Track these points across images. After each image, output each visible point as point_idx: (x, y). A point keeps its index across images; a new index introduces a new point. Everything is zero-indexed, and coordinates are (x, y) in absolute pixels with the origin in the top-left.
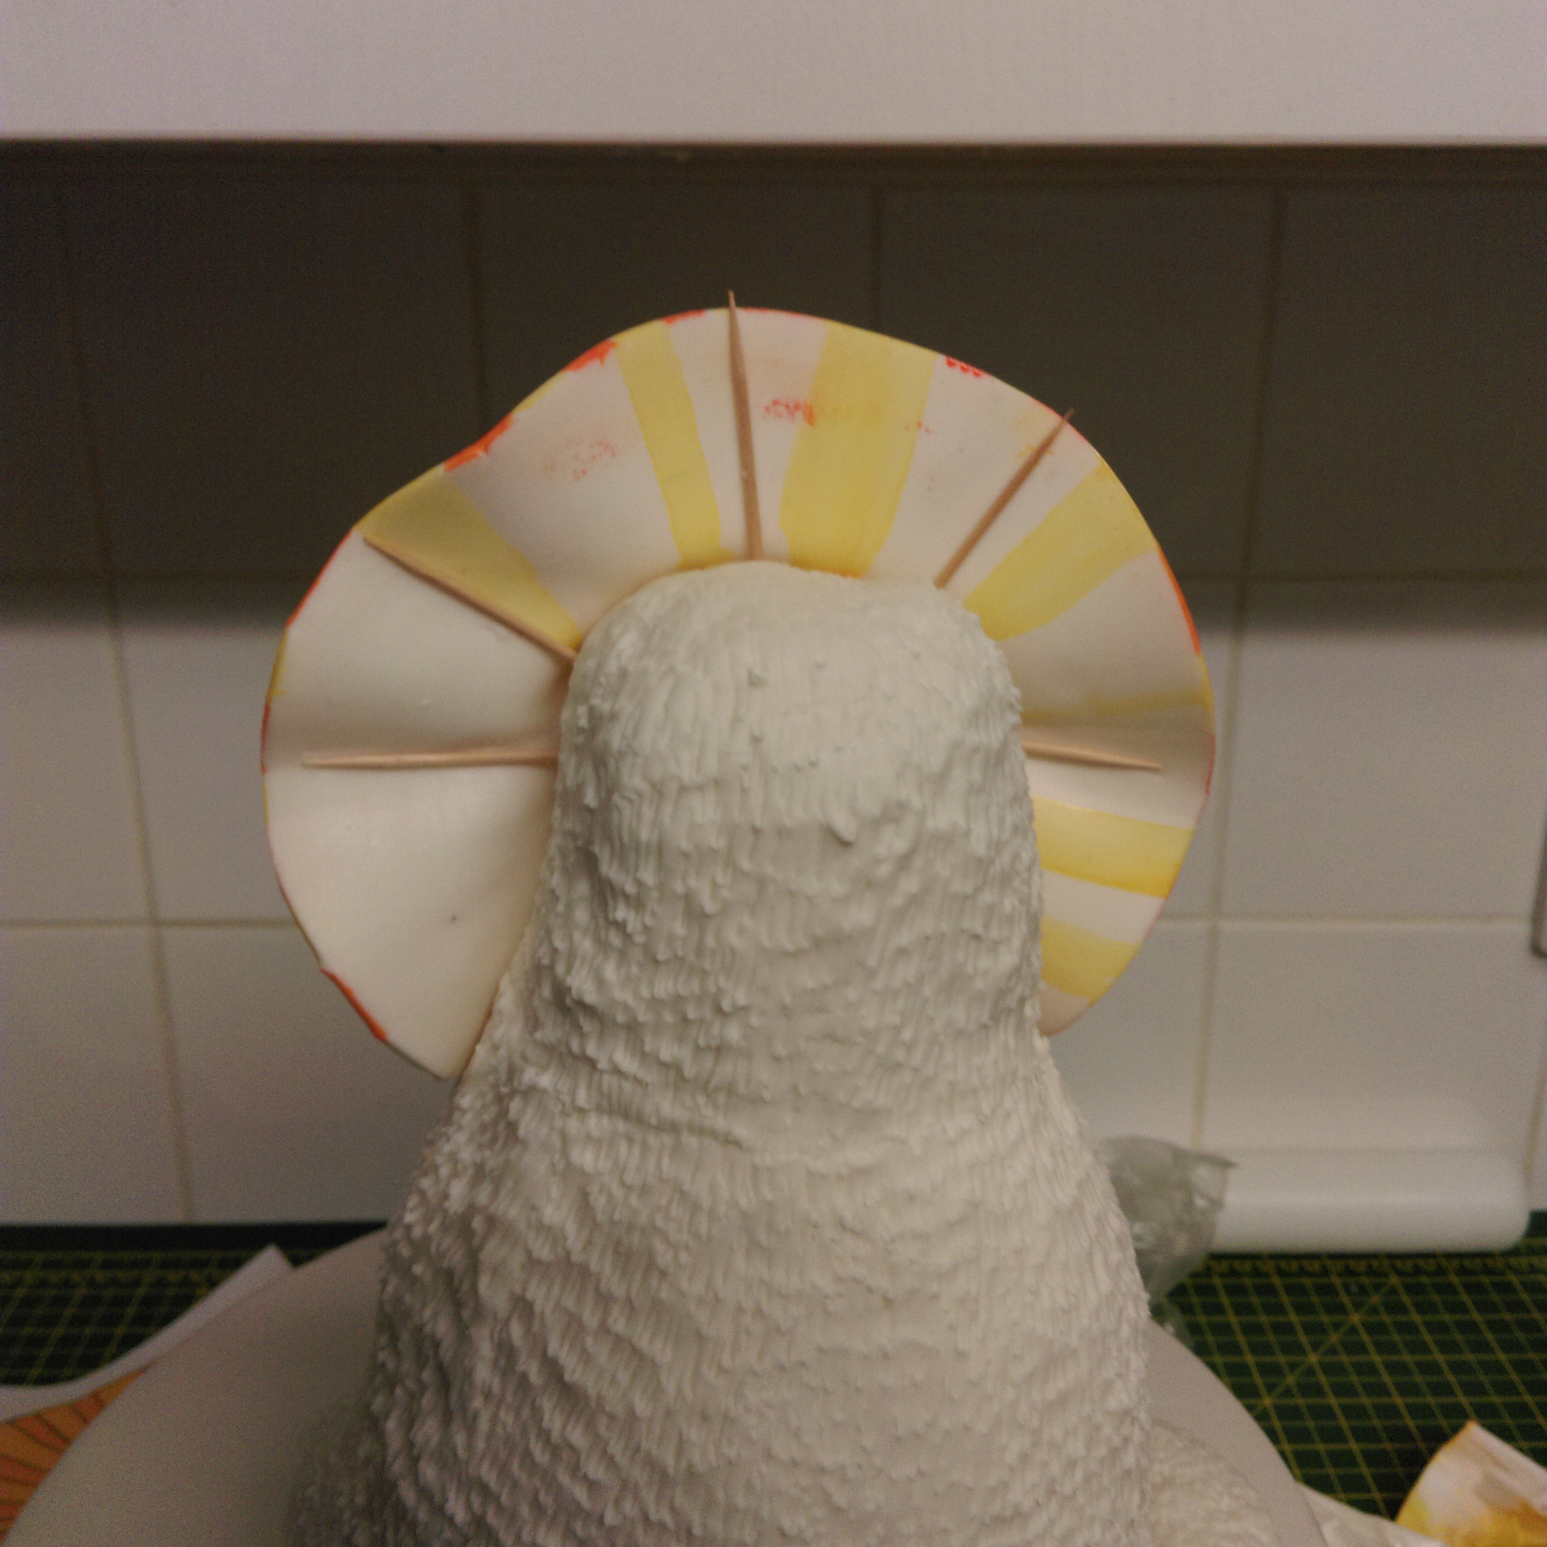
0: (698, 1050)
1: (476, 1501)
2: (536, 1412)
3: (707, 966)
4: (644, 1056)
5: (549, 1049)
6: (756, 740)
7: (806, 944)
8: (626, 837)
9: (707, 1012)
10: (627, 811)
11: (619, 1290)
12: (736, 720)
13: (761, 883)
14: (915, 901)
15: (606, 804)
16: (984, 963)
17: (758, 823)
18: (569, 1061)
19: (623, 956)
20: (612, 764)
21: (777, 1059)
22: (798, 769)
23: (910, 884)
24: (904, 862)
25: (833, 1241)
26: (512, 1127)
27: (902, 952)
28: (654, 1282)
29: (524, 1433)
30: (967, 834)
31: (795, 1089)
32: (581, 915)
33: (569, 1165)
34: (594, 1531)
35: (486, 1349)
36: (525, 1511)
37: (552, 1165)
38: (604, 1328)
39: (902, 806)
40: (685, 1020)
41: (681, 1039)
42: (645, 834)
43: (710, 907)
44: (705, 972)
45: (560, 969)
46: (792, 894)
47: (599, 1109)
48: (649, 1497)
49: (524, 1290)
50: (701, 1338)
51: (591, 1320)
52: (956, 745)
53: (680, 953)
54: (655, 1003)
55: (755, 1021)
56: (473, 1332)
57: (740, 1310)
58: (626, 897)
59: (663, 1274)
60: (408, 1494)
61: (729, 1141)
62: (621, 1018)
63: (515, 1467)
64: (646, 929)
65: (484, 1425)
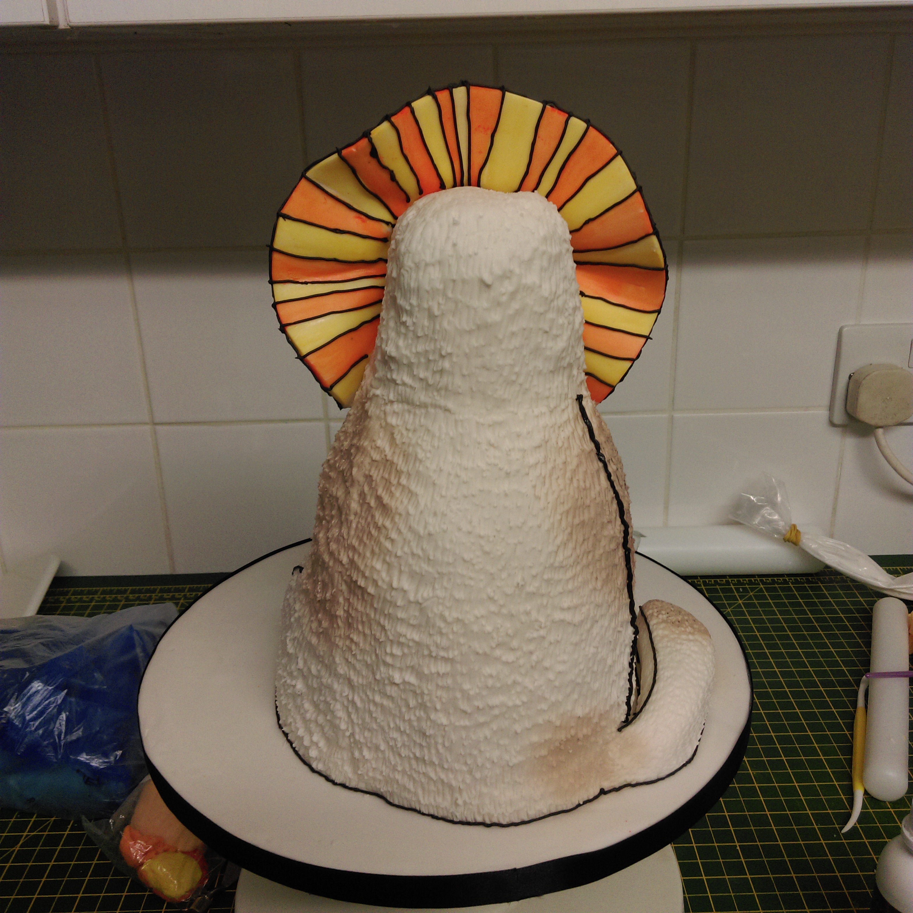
0: (434, 372)
1: (351, 555)
2: (373, 516)
3: (436, 337)
4: (414, 377)
5: (380, 380)
6: (454, 245)
7: (474, 327)
8: (406, 287)
9: (437, 357)
10: (406, 275)
11: (405, 469)
12: (448, 238)
13: (456, 302)
14: (518, 313)
15: (399, 274)
16: (550, 344)
17: (455, 277)
18: (387, 383)
19: (405, 335)
20: (401, 258)
21: (464, 376)
22: (470, 256)
23: (515, 306)
24: (513, 295)
25: (486, 450)
26: (366, 412)
27: (513, 334)
28: (417, 464)
29: (369, 524)
30: (540, 286)
31: (471, 389)
32: (392, 324)
33: (387, 424)
34: (393, 559)
35: (355, 496)
36: (368, 554)
37: (381, 424)
38: (399, 484)
39: (511, 272)
40: (429, 361)
41: (427, 369)
42: (412, 285)
43: (437, 313)
44: (436, 340)
45: (383, 346)
46: (468, 307)
47: (398, 401)
48: (414, 544)
49: (370, 471)
50: (434, 484)
51: (394, 481)
52: (536, 250)
53: (427, 333)
54: (418, 354)
55: (455, 359)
56: (351, 490)
57: (449, 474)
58: (406, 311)
59: (421, 461)
60: (326, 557)
61: (447, 410)
62: (405, 362)
63: (365, 538)
64: (414, 323)
65: (354, 525)
